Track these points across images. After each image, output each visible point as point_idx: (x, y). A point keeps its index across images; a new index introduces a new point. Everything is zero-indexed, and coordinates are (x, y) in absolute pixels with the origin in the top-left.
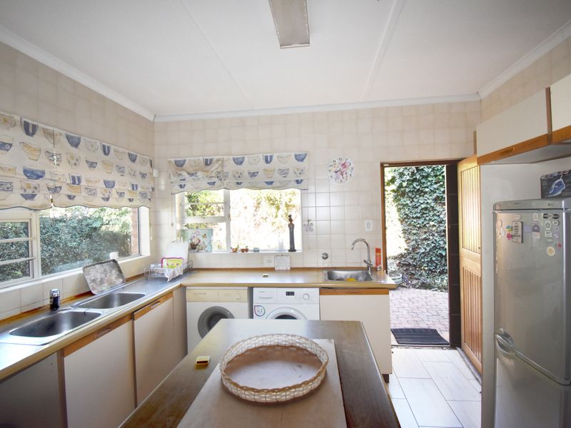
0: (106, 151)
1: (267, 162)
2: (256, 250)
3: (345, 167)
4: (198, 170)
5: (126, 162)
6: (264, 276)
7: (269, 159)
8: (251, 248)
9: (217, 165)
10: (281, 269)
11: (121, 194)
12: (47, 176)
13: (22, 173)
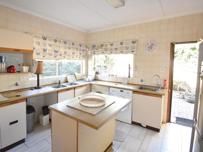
0: (73, 44)
1: (121, 44)
2: (116, 76)
3: (153, 45)
4: (98, 48)
5: (79, 47)
6: (116, 84)
7: (122, 44)
8: (114, 75)
9: (104, 46)
10: (124, 83)
11: (77, 56)
12: (59, 52)
13: (54, 51)
